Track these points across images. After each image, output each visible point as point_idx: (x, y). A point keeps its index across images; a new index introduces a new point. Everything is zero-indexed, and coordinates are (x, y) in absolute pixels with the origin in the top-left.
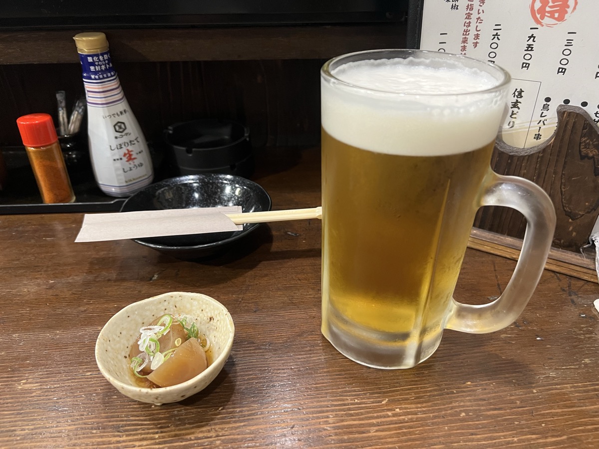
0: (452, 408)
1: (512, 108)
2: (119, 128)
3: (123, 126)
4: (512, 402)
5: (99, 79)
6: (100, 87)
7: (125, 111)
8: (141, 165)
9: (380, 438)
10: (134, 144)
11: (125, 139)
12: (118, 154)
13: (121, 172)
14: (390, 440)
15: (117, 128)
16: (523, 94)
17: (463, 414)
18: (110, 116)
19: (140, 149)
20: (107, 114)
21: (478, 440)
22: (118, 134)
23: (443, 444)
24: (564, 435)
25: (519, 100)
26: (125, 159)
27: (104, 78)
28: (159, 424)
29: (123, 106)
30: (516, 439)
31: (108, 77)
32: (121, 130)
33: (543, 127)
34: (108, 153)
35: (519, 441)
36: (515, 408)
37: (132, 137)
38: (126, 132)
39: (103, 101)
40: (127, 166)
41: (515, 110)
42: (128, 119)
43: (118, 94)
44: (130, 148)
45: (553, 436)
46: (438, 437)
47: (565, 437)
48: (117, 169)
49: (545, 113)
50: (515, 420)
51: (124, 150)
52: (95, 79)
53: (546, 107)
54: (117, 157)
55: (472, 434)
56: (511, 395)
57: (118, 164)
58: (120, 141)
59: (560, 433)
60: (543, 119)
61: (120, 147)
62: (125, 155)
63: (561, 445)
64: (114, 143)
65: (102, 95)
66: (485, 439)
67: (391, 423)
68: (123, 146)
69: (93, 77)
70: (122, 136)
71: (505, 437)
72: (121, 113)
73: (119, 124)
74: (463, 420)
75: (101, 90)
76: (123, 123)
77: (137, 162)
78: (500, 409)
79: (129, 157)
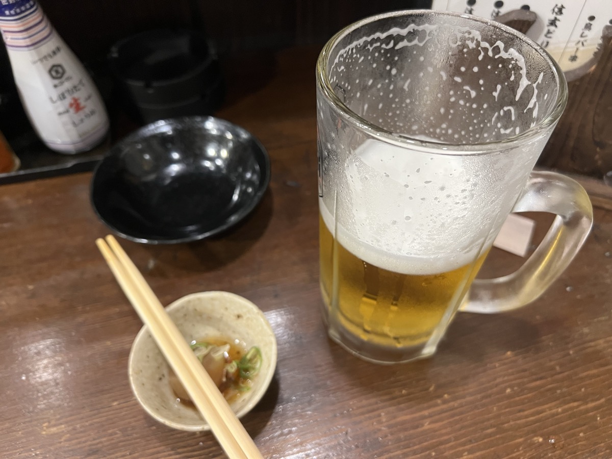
0: (497, 385)
1: (548, 26)
2: (56, 72)
3: (60, 70)
4: (552, 368)
5: (17, 14)
6: (20, 24)
7: (58, 49)
8: (93, 113)
9: (435, 431)
10: (79, 90)
11: (67, 85)
12: (62, 106)
13: (70, 127)
14: (444, 431)
15: (54, 73)
16: (563, 11)
17: (508, 390)
18: (41, 60)
19: (87, 93)
20: (36, 58)
21: (527, 417)
22: (56, 82)
23: (494, 427)
24: (602, 397)
25: (559, 17)
26: (72, 111)
27: (22, 12)
28: (210, 452)
29: (55, 42)
30: (560, 410)
31: (27, 10)
32: (59, 75)
33: (581, 48)
34: (49, 107)
35: (564, 411)
36: (555, 374)
37: (75, 81)
38: (66, 76)
39: (28, 42)
40: (77, 117)
41: (552, 28)
42: (65, 59)
43: (44, 29)
44: (76, 95)
45: (593, 401)
46: (488, 420)
47: (603, 400)
48: (64, 124)
49: (587, 32)
50: (557, 388)
51: (69, 100)
52: (11, 15)
53: (588, 27)
54: (61, 109)
55: (520, 411)
56: (551, 361)
57: (65, 118)
58: (62, 88)
59: (598, 396)
60: (582, 39)
61: (62, 97)
62: (71, 105)
63: (600, 409)
64: (55, 94)
65: (25, 35)
66: (532, 415)
67: (443, 412)
68: (66, 95)
69: (7, 12)
70: (62, 83)
71: (550, 409)
72: (54, 53)
73: (55, 68)
74: (509, 397)
75: (22, 28)
76: (59, 66)
77: (87, 110)
78: (541, 378)
79: (77, 106)
